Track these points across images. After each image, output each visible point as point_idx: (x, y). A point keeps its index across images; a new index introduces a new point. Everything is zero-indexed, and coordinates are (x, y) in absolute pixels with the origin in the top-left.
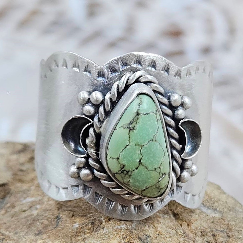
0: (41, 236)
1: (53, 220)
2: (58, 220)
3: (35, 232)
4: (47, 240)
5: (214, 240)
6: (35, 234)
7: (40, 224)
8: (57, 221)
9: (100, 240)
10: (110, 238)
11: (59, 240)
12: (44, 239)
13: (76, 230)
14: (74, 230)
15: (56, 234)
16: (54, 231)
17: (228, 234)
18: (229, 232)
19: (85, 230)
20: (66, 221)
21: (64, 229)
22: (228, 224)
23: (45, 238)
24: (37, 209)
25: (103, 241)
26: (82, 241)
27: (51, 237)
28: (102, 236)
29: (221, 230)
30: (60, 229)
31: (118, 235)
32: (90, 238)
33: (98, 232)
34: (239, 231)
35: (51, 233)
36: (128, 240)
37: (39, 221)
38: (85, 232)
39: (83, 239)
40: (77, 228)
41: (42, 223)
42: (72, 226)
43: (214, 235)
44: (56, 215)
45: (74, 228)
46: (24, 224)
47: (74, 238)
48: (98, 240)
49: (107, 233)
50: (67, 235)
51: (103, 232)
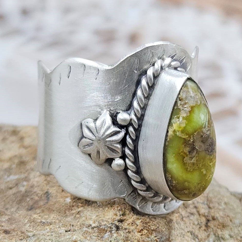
0: (34, 210)
1: (43, 195)
2: (48, 195)
3: (27, 207)
4: (42, 214)
5: (196, 211)
6: (27, 209)
7: (30, 200)
8: (46, 196)
9: (95, 213)
10: (104, 211)
11: (54, 214)
12: (38, 214)
13: (69, 204)
14: (67, 204)
15: (49, 208)
16: (47, 206)
17: (209, 205)
18: (210, 204)
19: (78, 204)
20: (57, 196)
21: (57, 204)
22: (207, 197)
23: (39, 212)
24: (23, 186)
25: (98, 213)
26: (77, 214)
27: (45, 211)
28: (96, 209)
29: (202, 202)
30: (52, 203)
31: (112, 208)
32: (85, 211)
33: (92, 205)
34: (218, 202)
35: (45, 208)
36: (124, 211)
37: (29, 197)
38: (78, 206)
39: (78, 212)
40: (70, 202)
41: (32, 199)
42: (65, 201)
43: (196, 207)
44: (45, 191)
45: (67, 202)
46: (14, 200)
47: (68, 212)
48: (94, 213)
49: (100, 206)
50: (61, 209)
51: (96, 206)
